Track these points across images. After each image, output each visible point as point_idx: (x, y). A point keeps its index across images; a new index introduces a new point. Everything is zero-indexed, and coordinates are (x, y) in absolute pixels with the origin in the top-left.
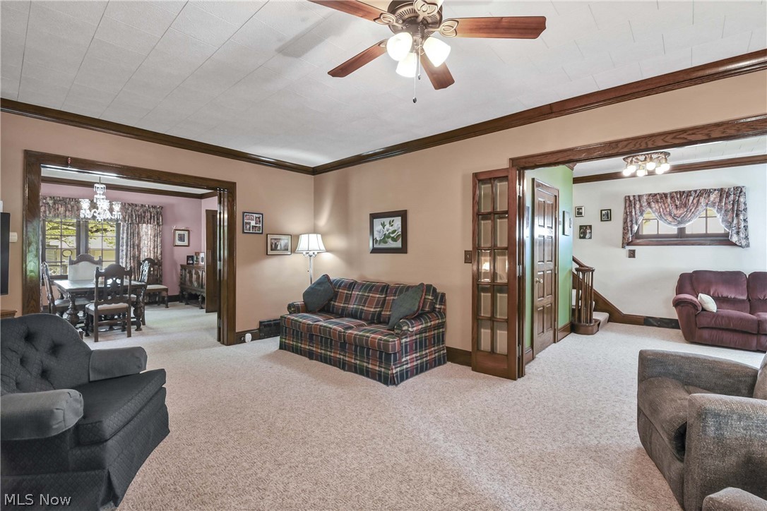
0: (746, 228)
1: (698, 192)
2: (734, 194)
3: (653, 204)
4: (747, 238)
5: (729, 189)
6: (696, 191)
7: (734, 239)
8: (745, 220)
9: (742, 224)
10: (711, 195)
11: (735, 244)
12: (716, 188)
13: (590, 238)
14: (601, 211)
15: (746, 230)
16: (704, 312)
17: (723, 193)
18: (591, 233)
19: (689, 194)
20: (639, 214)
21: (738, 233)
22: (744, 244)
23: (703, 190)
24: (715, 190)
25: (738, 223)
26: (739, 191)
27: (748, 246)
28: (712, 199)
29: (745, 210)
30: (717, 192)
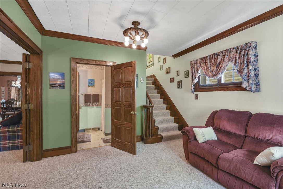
0: (257, 76)
1: (224, 52)
2: (245, 49)
3: (202, 65)
4: (257, 84)
5: (241, 46)
6: (222, 52)
7: (245, 85)
8: (255, 70)
9: (252, 74)
10: (231, 53)
11: (245, 89)
12: (234, 47)
13: (181, 88)
14: (185, 71)
15: (257, 77)
16: (195, 142)
17: (238, 49)
18: (181, 85)
19: (218, 54)
20: (196, 72)
21: (248, 80)
22: (254, 88)
23: (226, 50)
24: (233, 48)
25: (249, 73)
26: (248, 46)
27: (258, 90)
28: (232, 56)
29: (256, 61)
30: (234, 50)
